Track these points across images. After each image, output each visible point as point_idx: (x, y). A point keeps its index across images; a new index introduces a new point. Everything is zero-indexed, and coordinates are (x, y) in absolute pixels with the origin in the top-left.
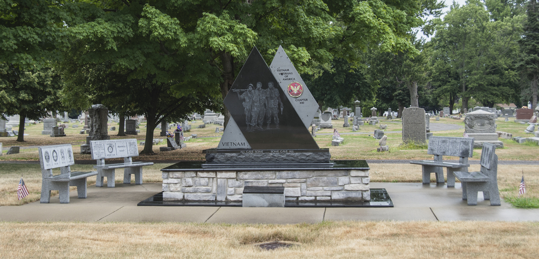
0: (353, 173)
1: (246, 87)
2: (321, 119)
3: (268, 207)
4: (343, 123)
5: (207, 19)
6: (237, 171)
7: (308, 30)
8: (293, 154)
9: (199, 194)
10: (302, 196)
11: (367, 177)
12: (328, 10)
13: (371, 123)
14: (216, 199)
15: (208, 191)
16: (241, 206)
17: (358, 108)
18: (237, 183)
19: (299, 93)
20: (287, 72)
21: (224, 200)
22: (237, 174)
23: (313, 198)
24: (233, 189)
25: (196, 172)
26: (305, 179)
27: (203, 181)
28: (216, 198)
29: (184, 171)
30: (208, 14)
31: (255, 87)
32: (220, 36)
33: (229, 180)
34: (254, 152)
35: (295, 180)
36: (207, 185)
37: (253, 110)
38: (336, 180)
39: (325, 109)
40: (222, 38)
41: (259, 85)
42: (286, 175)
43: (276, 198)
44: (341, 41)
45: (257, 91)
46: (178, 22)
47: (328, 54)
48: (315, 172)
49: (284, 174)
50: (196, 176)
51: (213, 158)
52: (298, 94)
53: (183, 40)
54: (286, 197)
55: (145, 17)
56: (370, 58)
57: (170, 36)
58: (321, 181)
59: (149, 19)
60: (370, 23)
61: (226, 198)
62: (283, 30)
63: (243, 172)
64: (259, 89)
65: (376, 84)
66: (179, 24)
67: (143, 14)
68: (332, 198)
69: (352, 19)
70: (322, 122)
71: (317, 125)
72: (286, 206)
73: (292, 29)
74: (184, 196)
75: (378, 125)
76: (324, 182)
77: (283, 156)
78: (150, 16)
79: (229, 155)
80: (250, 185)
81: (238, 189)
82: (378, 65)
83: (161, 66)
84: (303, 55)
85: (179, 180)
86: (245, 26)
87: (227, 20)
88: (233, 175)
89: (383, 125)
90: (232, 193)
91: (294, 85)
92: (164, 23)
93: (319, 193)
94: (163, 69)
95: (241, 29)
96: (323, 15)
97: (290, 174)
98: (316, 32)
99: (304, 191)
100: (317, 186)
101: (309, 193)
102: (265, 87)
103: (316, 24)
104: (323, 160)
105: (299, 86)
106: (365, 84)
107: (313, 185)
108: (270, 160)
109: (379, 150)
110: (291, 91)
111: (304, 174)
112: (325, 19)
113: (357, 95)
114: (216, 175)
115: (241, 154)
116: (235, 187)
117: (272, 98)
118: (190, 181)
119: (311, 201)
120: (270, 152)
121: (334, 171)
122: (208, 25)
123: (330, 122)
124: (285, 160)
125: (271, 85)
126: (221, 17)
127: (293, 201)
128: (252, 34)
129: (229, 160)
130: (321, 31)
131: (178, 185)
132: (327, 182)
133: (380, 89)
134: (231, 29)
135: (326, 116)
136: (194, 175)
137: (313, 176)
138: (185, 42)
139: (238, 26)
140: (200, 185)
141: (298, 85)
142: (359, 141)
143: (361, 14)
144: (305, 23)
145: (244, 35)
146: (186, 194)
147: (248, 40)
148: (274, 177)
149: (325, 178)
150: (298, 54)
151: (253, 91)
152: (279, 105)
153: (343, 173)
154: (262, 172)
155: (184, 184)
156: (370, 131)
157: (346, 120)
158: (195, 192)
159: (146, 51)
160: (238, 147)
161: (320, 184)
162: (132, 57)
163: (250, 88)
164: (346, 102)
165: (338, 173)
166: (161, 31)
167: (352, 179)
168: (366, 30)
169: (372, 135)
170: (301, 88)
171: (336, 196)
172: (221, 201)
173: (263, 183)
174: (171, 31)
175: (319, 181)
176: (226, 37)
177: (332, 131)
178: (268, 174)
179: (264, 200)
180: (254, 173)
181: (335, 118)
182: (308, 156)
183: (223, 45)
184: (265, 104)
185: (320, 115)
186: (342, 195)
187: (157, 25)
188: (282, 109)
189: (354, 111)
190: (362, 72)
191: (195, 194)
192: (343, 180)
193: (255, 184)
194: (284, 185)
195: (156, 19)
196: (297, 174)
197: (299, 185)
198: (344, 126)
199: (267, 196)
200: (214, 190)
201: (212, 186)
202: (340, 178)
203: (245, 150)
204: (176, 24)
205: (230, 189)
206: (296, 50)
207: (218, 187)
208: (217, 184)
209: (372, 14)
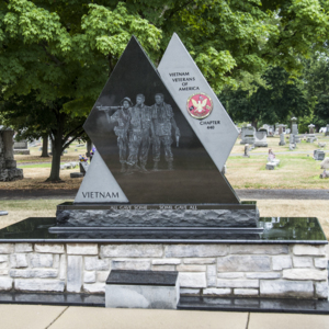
0: (298, 250)
1: (119, 102)
2: (255, 137)
3: (149, 308)
4: (278, 140)
5: (94, 12)
6: (99, 244)
7: (234, 30)
8: (196, 212)
9: (38, 280)
10: (209, 287)
11: (323, 256)
12: (260, 4)
13: (308, 141)
14: (65, 290)
15: (52, 277)
16: (103, 305)
17: (295, 126)
18: (100, 263)
19: (205, 111)
20: (186, 77)
21: (78, 291)
22: (99, 247)
23: (228, 291)
24: (92, 273)
25: (33, 244)
26: (213, 259)
27: (45, 259)
28: (65, 287)
29: (14, 243)
30: (95, 5)
31: (133, 103)
32: (112, 35)
33: (86, 258)
34: (133, 208)
35: (196, 259)
36: (51, 266)
37: (131, 140)
38: (268, 260)
39: (261, 126)
40: (114, 37)
41: (140, 99)
42: (181, 251)
43: (163, 293)
44: (277, 45)
45: (136, 109)
46: (58, 17)
47: (260, 60)
48: (232, 247)
49: (178, 249)
50: (33, 251)
51: (67, 217)
52: (203, 113)
53: (65, 41)
54: (181, 288)
55: (13, 11)
56: (307, 73)
57: (47, 35)
58: (241, 261)
59: (18, 14)
60: (316, 18)
61: (82, 288)
62: (201, 31)
63: (110, 246)
64: (139, 106)
65: (313, 100)
66: (60, 21)
67: (9, 7)
68: (262, 292)
69: (292, 16)
70: (257, 140)
71: (251, 143)
72: (179, 308)
73: (212, 28)
74: (13, 284)
75: (316, 143)
76: (246, 263)
77: (179, 216)
78: (18, 9)
79: (92, 212)
80: (121, 267)
81: (101, 272)
82: (315, 80)
83: (45, 78)
84: (226, 60)
85: (6, 256)
86: (146, 21)
87: (122, 15)
88: (93, 249)
89: (322, 143)
90: (91, 280)
91: (197, 98)
92: (38, 18)
93: (237, 283)
94: (48, 82)
95: (140, 25)
96: (254, 11)
97: (189, 250)
98: (243, 31)
99: (212, 280)
100: (234, 270)
101: (220, 282)
102: (150, 102)
103: (244, 22)
104: (246, 222)
105: (206, 100)
106: (302, 100)
107: (227, 269)
108: (158, 221)
109: (321, 176)
110: (192, 108)
111: (213, 250)
112: (256, 16)
113: (294, 112)
114: (65, 249)
115: (112, 211)
116: (97, 270)
117: (160, 120)
118: (22, 259)
119: (225, 297)
120: (158, 208)
121: (263, 246)
122: (95, 20)
123: (266, 140)
124: (183, 221)
125: (159, 98)
126: (116, 11)
127: (193, 296)
128: (155, 32)
129: (92, 221)
130: (250, 31)
131: (5, 265)
132: (252, 265)
133: (317, 105)
134: (127, 26)
135: (260, 134)
136: (29, 248)
137: (226, 253)
138: (67, 45)
139: (136, 21)
140: (40, 266)
141: (205, 97)
142: (298, 163)
143: (303, 7)
144: (230, 21)
145: (144, 33)
146: (17, 281)
147: (150, 40)
148: (161, 254)
149: (248, 258)
150: (219, 60)
151: (130, 109)
152: (173, 130)
153: (280, 249)
154: (141, 246)
155: (14, 264)
156: (309, 150)
157: (281, 137)
158: (32, 277)
159: (25, 60)
160: (108, 199)
161: (240, 268)
162: (5, 68)
163: (126, 104)
164: (283, 119)
165: (271, 249)
166: (34, 29)
167: (296, 260)
168: (309, 28)
169: (312, 156)
170: (209, 103)
171: (268, 288)
172: (74, 293)
173: (143, 265)
174: (47, 30)
175: (238, 263)
176: (120, 36)
177: (266, 150)
178: (151, 250)
179: (141, 297)
180: (127, 246)
181: (271, 136)
182: (220, 216)
183: (115, 46)
184: (150, 130)
185: (254, 133)
186: (279, 287)
187: (28, 21)
188: (178, 138)
189: (290, 127)
190: (299, 87)
191: (31, 280)
192: (280, 260)
193: (129, 267)
194: (178, 268)
195: (27, 14)
196: (200, 249)
197: (204, 268)
198: (280, 144)
199: (147, 289)
200: (62, 275)
201: (59, 268)
202: (274, 257)
203: (119, 205)
204: (55, 21)
205: (88, 274)
206: (216, 54)
207: (68, 269)
208: (67, 264)
209: (319, 7)
